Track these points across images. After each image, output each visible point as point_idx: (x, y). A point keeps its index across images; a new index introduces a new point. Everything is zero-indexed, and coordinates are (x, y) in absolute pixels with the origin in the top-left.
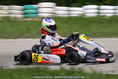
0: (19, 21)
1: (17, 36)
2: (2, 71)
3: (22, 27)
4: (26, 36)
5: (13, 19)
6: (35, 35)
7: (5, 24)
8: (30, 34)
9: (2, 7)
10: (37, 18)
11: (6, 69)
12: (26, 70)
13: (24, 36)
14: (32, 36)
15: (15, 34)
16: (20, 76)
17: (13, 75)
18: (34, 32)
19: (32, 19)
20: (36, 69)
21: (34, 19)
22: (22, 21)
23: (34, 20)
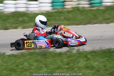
2: (78, 53)
4: (94, 22)
8: (97, 20)
12: (100, 52)
13: (92, 22)
15: (85, 21)
16: (95, 58)
17: (89, 56)
19: (97, 8)
22: (89, 10)
23: (100, 9)
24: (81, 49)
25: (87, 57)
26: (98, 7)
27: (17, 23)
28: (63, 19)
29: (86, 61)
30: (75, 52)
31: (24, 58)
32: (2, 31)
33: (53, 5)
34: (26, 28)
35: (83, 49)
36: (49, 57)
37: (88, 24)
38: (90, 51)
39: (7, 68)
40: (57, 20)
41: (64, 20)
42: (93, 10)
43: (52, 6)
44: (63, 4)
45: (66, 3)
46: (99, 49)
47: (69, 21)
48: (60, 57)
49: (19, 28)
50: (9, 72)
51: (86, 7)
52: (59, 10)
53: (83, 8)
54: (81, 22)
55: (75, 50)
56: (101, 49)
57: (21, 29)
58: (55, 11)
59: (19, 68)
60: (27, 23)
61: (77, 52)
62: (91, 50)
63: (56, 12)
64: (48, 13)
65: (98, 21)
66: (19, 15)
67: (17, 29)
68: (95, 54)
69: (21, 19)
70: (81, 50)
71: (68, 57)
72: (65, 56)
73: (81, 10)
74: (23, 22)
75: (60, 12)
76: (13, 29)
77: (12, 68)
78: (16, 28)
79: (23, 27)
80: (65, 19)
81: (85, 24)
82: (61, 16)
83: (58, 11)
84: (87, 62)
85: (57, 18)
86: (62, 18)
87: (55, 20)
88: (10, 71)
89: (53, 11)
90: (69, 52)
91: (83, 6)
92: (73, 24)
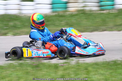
0: (95, 14)
1: (93, 29)
2: (78, 65)
3: (98, 20)
4: (102, 29)
5: (89, 12)
6: (112, 28)
7: (81, 17)
10: (114, 10)
11: (82, 63)
12: (103, 64)
13: (100, 29)
15: (91, 27)
16: (97, 70)
17: (90, 69)
18: (111, 24)
19: (108, 11)
20: (113, 63)
21: (110, 11)
26: (110, 10)
27: (6, 29)
29: (86, 74)
31: (12, 70)
33: (53, 6)
34: (18, 34)
36: (42, 69)
37: (95, 31)
40: (57, 26)
41: (65, 25)
42: (102, 14)
43: (52, 8)
44: (66, 6)
49: (9, 34)
53: (91, 11)
54: (87, 29)
55: (74, 61)
56: (105, 61)
57: (11, 36)
60: (19, 28)
63: (56, 16)
64: (46, 16)
65: (107, 28)
66: (9, 18)
67: (7, 35)
68: (98, 66)
69: (11, 24)
71: (65, 69)
72: (61, 68)
74: (15, 27)
75: (61, 16)
78: (5, 34)
79: (14, 34)
82: (62, 21)
83: (59, 14)
85: (57, 23)
87: (54, 25)
89: (52, 15)
90: (67, 64)
91: (90, 9)
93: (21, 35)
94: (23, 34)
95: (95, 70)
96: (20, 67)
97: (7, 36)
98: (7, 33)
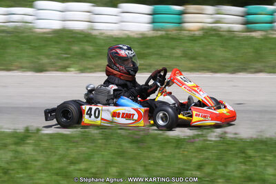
0: (238, 37)
2: (223, 143)
4: (255, 68)
5: (226, 34)
6: (273, 67)
8: (263, 64)
9: (202, 9)
13: (252, 68)
14: (267, 68)
15: (233, 64)
19: (263, 33)
23: (270, 36)
24: (230, 133)
25: (244, 153)
27: (66, 58)
28: (180, 55)
29: (244, 163)
30: (213, 139)
31: (90, 145)
32: (30, 74)
33: (153, 19)
34: (89, 70)
35: (236, 134)
36: (151, 148)
37: (240, 72)
38: (252, 138)
39: (49, 166)
41: (181, 57)
42: (252, 38)
43: (153, 22)
44: (180, 19)
45: (188, 17)
46: (274, 134)
47: (194, 61)
48: (180, 148)
50: (55, 177)
51: (235, 29)
52: (169, 33)
53: (230, 31)
55: (215, 134)
57: (75, 73)
58: (160, 33)
59: (80, 170)
60: (90, 58)
61: (218, 139)
62: (255, 136)
63: (161, 37)
65: (265, 67)
66: (72, 37)
67: (67, 71)
69: (76, 48)
70: (229, 136)
73: (224, 36)
74: (83, 55)
75: (173, 39)
76: (57, 71)
77: (61, 169)
78: (64, 69)
79: (81, 68)
80: (185, 55)
81: (234, 71)
82: (173, 48)
83: (167, 34)
84: (245, 165)
85: (166, 52)
86: (177, 52)
87: (161, 55)
88: (57, 174)
89: (155, 35)
90: (201, 138)
91: (229, 28)
92: (204, 70)
93: (95, 71)
94: (100, 69)
95: (261, 154)
96: (104, 141)
97: (68, 73)
98: (68, 67)
